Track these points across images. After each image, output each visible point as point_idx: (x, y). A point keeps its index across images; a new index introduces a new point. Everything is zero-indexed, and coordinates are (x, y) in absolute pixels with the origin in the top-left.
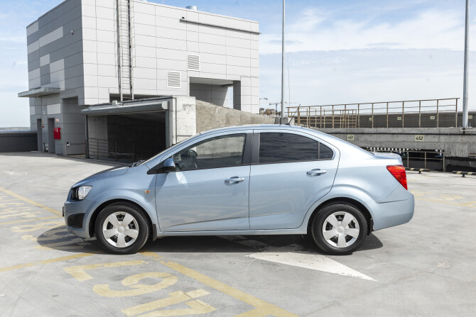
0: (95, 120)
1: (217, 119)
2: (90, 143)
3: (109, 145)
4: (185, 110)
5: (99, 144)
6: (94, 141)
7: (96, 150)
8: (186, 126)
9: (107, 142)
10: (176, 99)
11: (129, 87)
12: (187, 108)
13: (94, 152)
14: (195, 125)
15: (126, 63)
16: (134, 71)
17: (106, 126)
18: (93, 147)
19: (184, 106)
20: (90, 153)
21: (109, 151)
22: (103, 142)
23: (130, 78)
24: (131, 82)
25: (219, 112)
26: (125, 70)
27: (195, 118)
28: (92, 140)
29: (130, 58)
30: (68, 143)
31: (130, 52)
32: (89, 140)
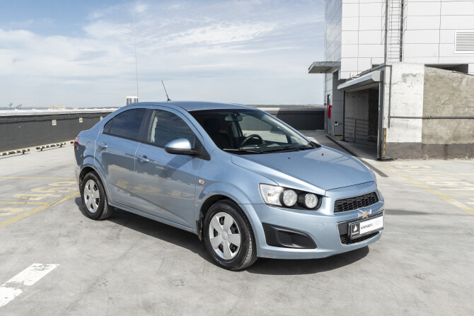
0: (354, 97)
2: (346, 123)
3: (370, 127)
4: (405, 81)
5: (357, 129)
6: (352, 121)
7: (353, 132)
8: (407, 104)
9: (367, 123)
10: (391, 66)
11: (399, 56)
12: (409, 79)
13: (351, 134)
14: (421, 103)
16: (406, 34)
17: (367, 103)
18: (349, 127)
19: (405, 76)
20: (346, 135)
21: (369, 134)
22: (362, 122)
23: (401, 44)
24: (401, 49)
25: (467, 84)
26: (394, 36)
27: (422, 93)
28: (349, 120)
29: (402, 19)
30: (336, 123)
31: (402, 12)
32: (346, 120)
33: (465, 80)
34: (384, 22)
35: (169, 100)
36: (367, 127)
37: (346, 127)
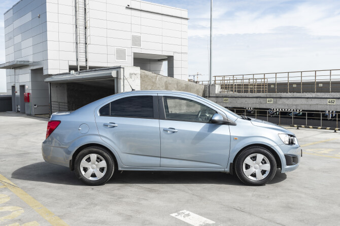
0: (57, 87)
1: (158, 86)
2: (52, 105)
3: (69, 107)
4: (131, 78)
5: (60, 106)
6: (57, 103)
9: (67, 105)
10: (123, 68)
11: (85, 61)
12: (133, 76)
15: (82, 40)
16: (89, 47)
17: (66, 91)
18: (55, 108)
19: (131, 74)
22: (63, 104)
23: (86, 53)
24: (86, 56)
25: (159, 80)
26: (81, 47)
27: (140, 85)
28: (54, 103)
29: (86, 37)
30: (35, 105)
31: (85, 32)
32: (52, 103)
33: (158, 78)
34: (75, 38)
35: (133, 90)
36: (67, 107)
37: (52, 108)
